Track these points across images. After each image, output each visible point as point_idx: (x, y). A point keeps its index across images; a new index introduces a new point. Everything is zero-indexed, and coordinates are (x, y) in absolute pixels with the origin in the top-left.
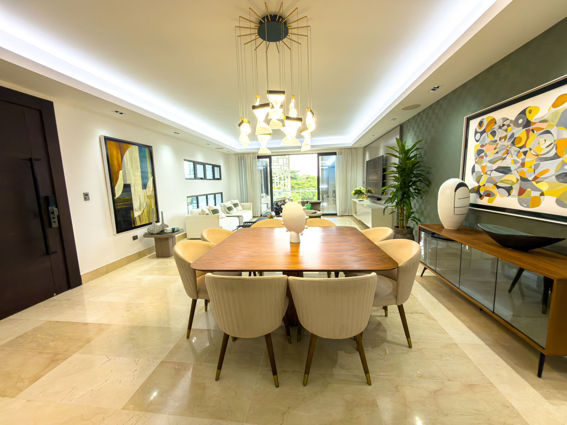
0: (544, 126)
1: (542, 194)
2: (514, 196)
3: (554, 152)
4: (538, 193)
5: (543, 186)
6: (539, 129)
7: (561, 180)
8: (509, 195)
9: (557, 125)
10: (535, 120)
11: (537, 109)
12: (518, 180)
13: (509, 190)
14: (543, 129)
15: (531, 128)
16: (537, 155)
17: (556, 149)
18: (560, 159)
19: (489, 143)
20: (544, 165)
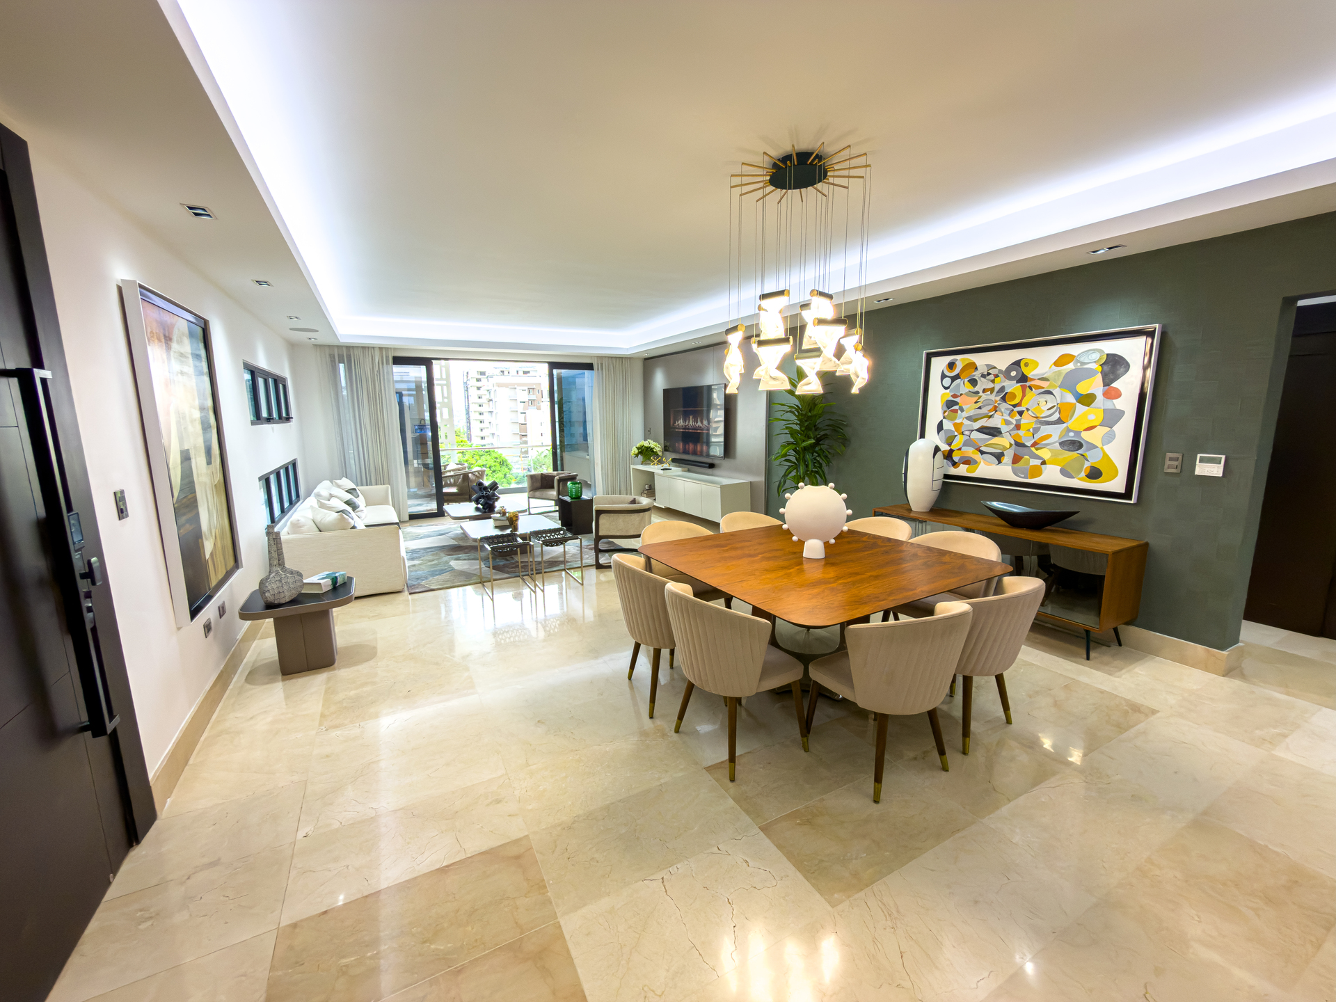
0: (1045, 384)
1: (1044, 463)
2: (1006, 464)
3: (1056, 416)
4: (1038, 462)
5: (1045, 454)
6: (1038, 387)
7: (1066, 448)
8: (1000, 462)
9: (1060, 387)
10: (1033, 375)
11: (1036, 364)
12: (1011, 445)
13: (999, 457)
14: (1043, 388)
15: (1028, 384)
16: (1037, 417)
17: (1060, 413)
18: (1064, 425)
19: (966, 394)
20: (1045, 430)
